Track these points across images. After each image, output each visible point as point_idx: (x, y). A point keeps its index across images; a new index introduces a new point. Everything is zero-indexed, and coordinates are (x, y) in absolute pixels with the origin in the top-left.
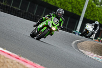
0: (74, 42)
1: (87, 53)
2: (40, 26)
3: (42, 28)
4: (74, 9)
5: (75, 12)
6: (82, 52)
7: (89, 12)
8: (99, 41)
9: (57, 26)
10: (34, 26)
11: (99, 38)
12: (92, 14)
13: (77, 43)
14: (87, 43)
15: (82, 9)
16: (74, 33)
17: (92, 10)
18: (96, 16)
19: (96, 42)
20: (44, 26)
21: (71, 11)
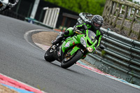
0: (27, 33)
2: (66, 44)
3: (71, 48)
11: (61, 28)
13: (31, 35)
14: (45, 34)
16: (27, 21)
20: (74, 45)
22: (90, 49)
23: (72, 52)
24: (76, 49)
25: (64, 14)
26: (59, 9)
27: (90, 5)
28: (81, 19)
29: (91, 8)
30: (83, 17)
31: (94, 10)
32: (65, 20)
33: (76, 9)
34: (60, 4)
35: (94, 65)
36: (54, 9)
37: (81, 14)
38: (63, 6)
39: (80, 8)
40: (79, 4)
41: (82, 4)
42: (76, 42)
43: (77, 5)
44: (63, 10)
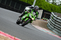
1: (36, 27)
4: (28, 1)
5: (29, 3)
6: (33, 26)
7: (37, 3)
8: (44, 20)
9: (35, 17)
10: (19, 17)
11: (43, 18)
12: (39, 4)
15: (34, 1)
17: (39, 2)
18: (42, 5)
19: (42, 21)
21: (27, 2)
22: (33, 19)
23: (26, 20)
24: (27, 19)
25: (45, 13)
26: (42, 10)
27: (56, 9)
28: (52, 15)
29: (56, 10)
30: (53, 14)
31: (58, 11)
32: (45, 15)
33: (50, 11)
34: (43, 8)
35: (58, 35)
36: (40, 10)
37: (52, 13)
38: (44, 9)
39: (52, 10)
40: (51, 8)
41: (52, 8)
42: (27, 16)
43: (50, 9)
44: (44, 11)
